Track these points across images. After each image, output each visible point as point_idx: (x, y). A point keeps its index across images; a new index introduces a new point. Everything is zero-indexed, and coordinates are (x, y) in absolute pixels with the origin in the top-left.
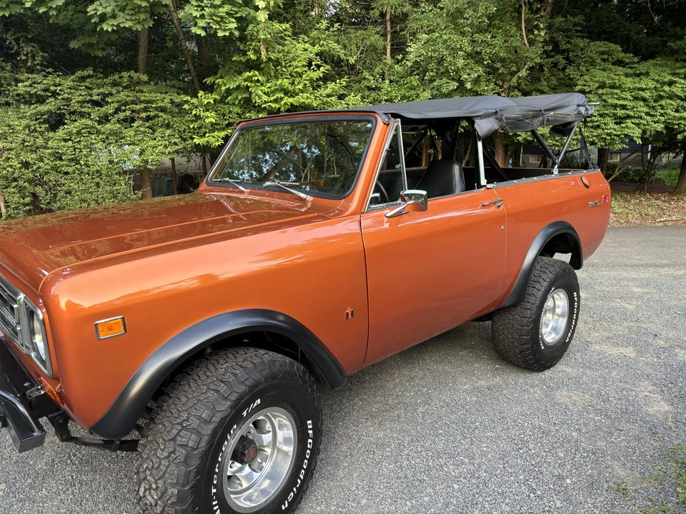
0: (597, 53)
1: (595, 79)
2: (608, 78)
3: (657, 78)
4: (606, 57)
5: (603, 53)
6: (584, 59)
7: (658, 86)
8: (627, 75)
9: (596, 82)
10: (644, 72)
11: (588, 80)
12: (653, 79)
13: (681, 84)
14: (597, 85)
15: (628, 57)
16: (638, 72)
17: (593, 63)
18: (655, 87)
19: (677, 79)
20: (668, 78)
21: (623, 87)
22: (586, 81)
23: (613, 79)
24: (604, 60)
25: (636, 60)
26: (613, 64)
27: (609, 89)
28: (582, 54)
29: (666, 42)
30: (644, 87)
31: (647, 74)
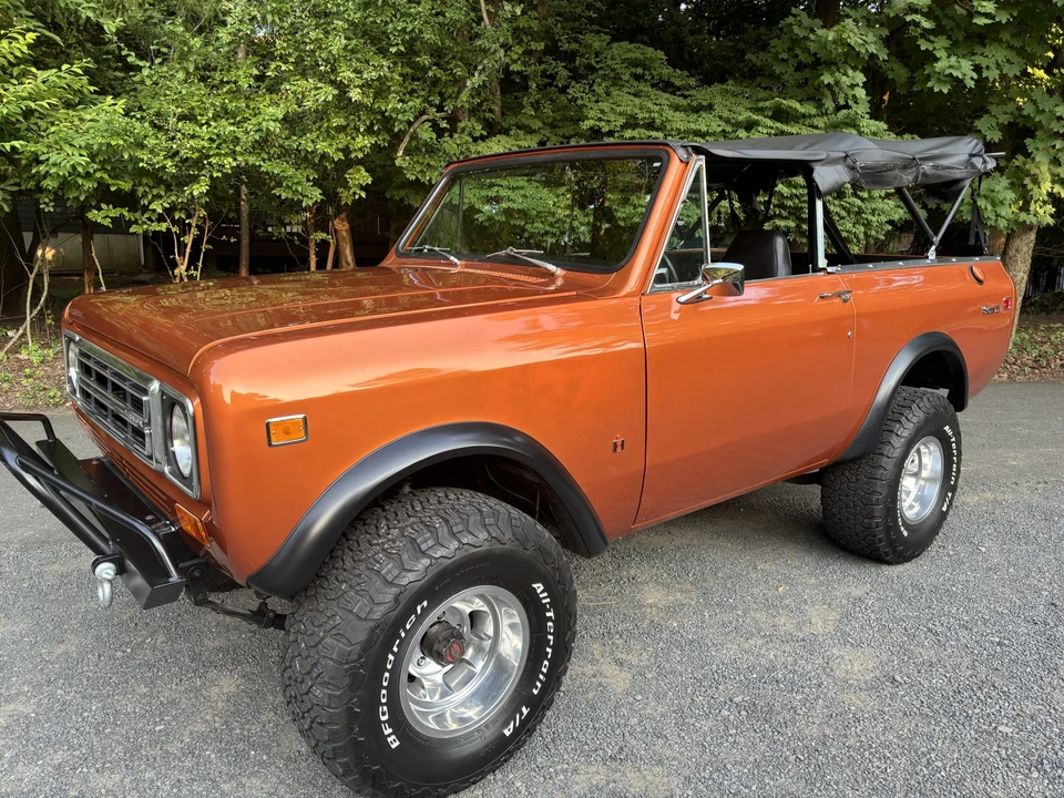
0: (623, 61)
1: (618, 109)
2: (641, 109)
3: (726, 114)
4: (639, 71)
5: (635, 63)
6: (601, 72)
7: (729, 129)
8: (676, 108)
9: (620, 114)
10: (705, 103)
11: (607, 110)
12: (720, 117)
13: (766, 127)
14: (622, 121)
15: (679, 77)
16: (694, 103)
17: (616, 80)
18: (723, 131)
19: (760, 118)
20: (744, 116)
21: (669, 127)
22: (602, 112)
23: (650, 111)
24: (638, 77)
25: (692, 81)
26: (653, 86)
27: (643, 131)
28: (597, 63)
29: (743, 53)
30: (704, 129)
31: (710, 108)
